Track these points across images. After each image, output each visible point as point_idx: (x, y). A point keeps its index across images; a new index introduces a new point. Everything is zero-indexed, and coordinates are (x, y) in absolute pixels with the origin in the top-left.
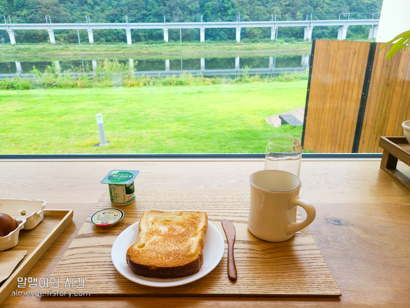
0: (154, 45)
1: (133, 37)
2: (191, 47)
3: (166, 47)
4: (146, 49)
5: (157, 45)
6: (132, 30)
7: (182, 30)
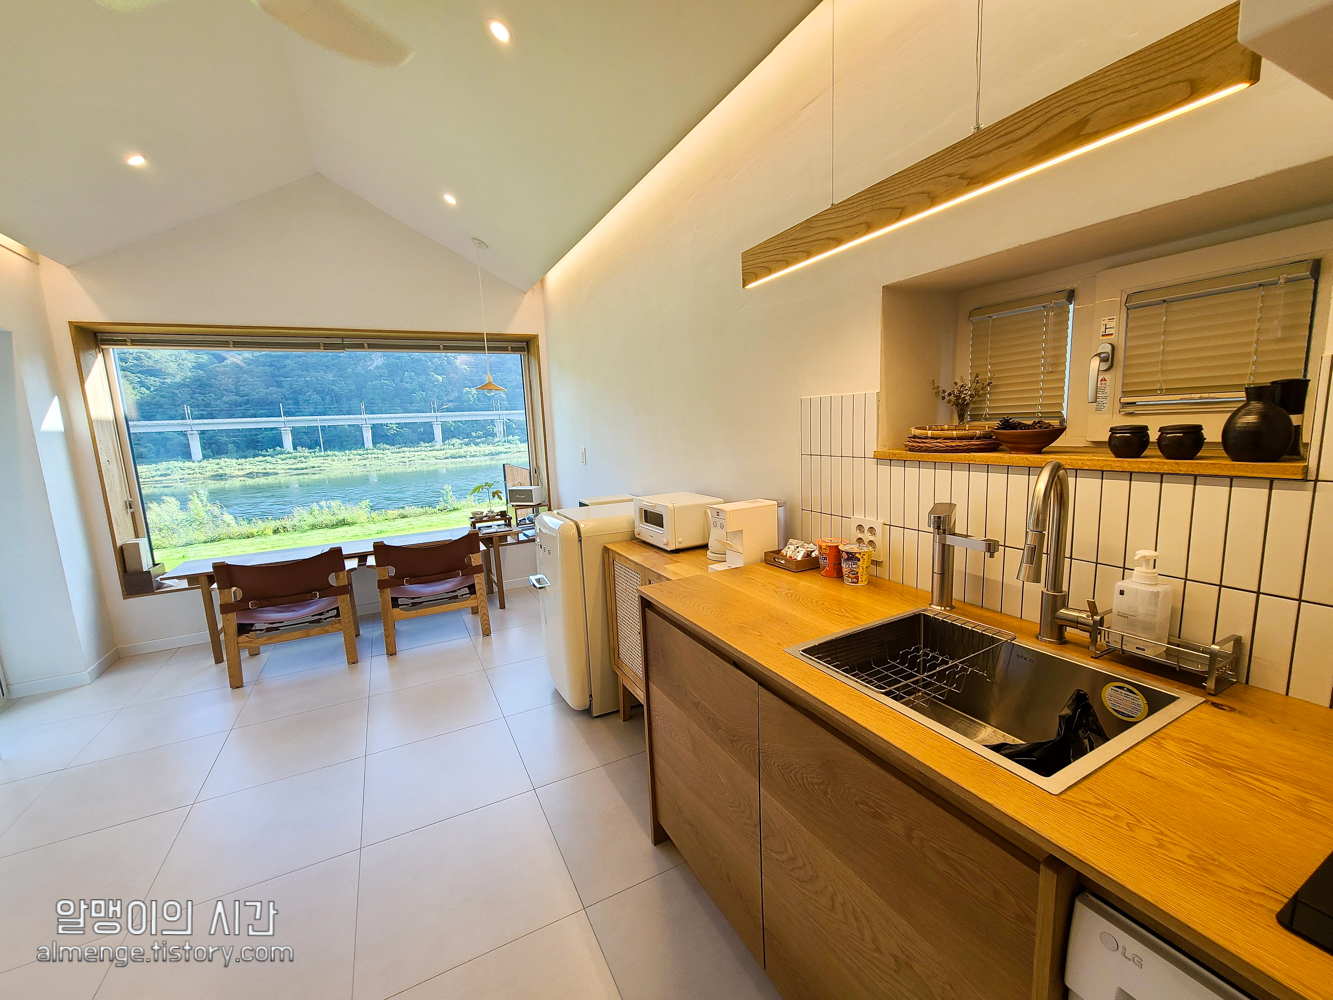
0: (261, 458)
1: (204, 447)
2: (344, 458)
3: (291, 461)
4: (240, 467)
5: (268, 459)
6: (202, 433)
7: (323, 428)
